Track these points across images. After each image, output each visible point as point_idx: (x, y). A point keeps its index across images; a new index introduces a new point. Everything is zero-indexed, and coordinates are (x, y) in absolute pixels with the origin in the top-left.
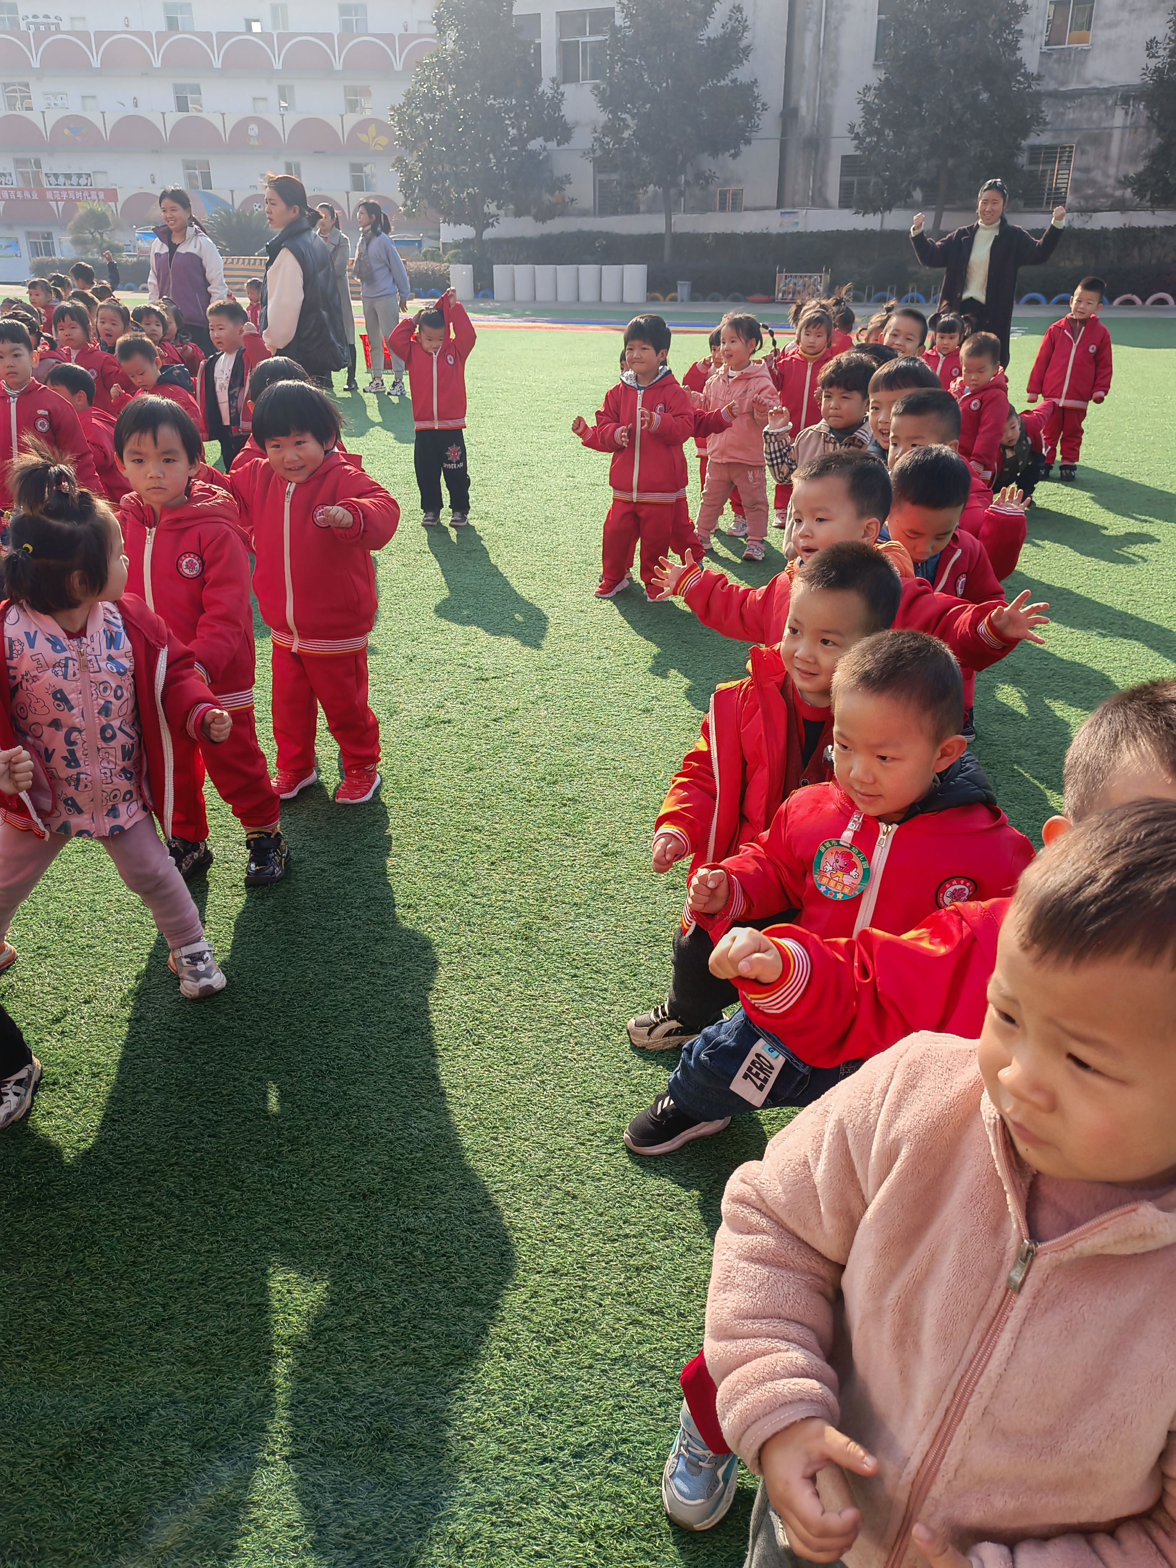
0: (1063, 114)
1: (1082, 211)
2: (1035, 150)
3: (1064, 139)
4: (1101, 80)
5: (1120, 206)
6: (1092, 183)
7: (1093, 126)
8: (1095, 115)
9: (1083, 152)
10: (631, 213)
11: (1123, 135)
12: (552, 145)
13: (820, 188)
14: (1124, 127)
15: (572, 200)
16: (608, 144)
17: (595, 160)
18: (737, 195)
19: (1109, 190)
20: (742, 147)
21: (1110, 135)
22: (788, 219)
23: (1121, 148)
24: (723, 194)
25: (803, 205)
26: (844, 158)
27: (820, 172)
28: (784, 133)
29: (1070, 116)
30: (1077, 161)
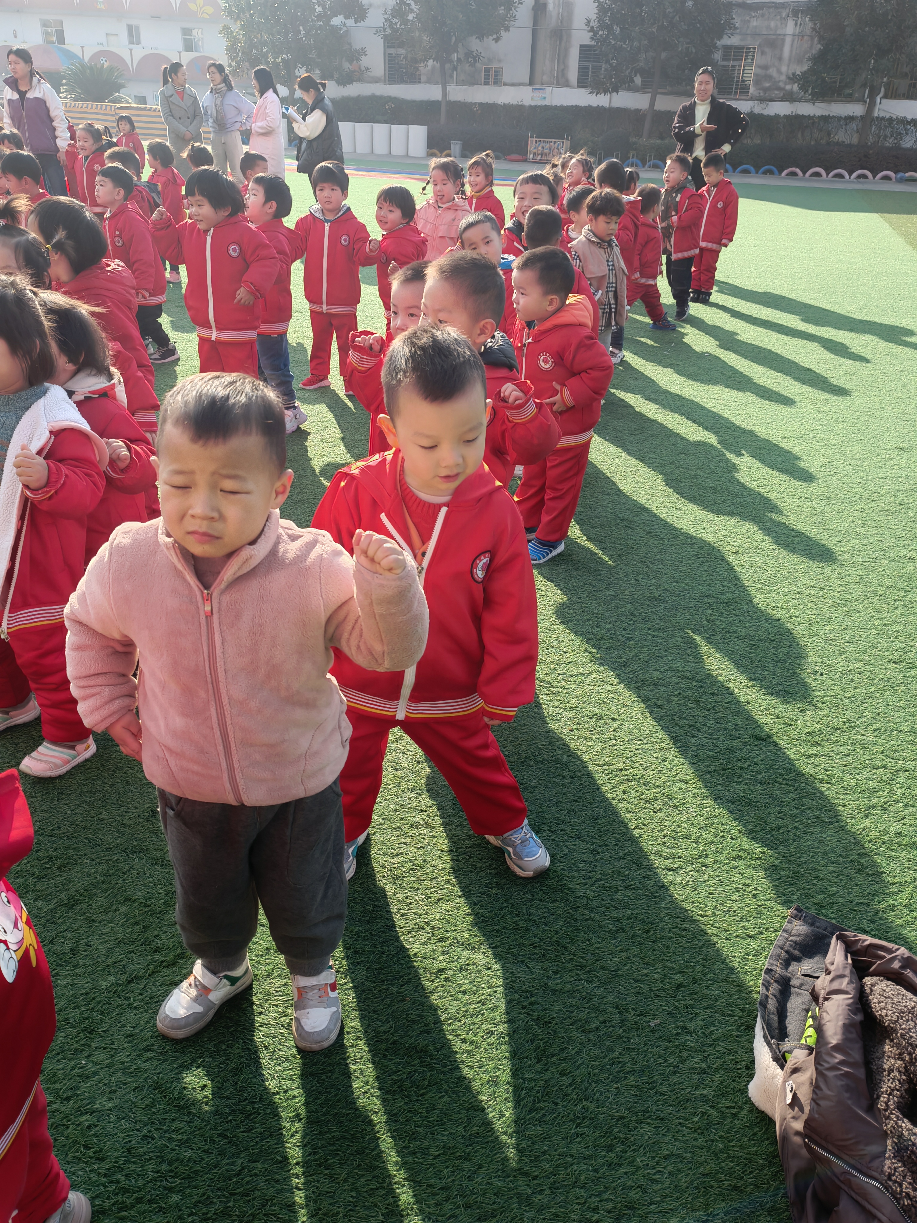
0: (749, 21)
1: (761, 100)
2: (727, 49)
3: (749, 42)
5: (789, 98)
6: (769, 78)
7: (771, 32)
8: (772, 24)
9: (763, 53)
10: (415, 82)
11: (793, 41)
12: (350, 22)
13: (563, 70)
14: (794, 35)
15: (367, 69)
16: (396, 24)
17: (385, 38)
18: (498, 72)
19: (781, 84)
20: (503, 33)
21: (783, 41)
22: (537, 94)
23: (791, 51)
24: (487, 71)
25: (550, 84)
26: (581, 46)
27: (562, 58)
28: (535, 23)
29: (754, 23)
30: (759, 60)
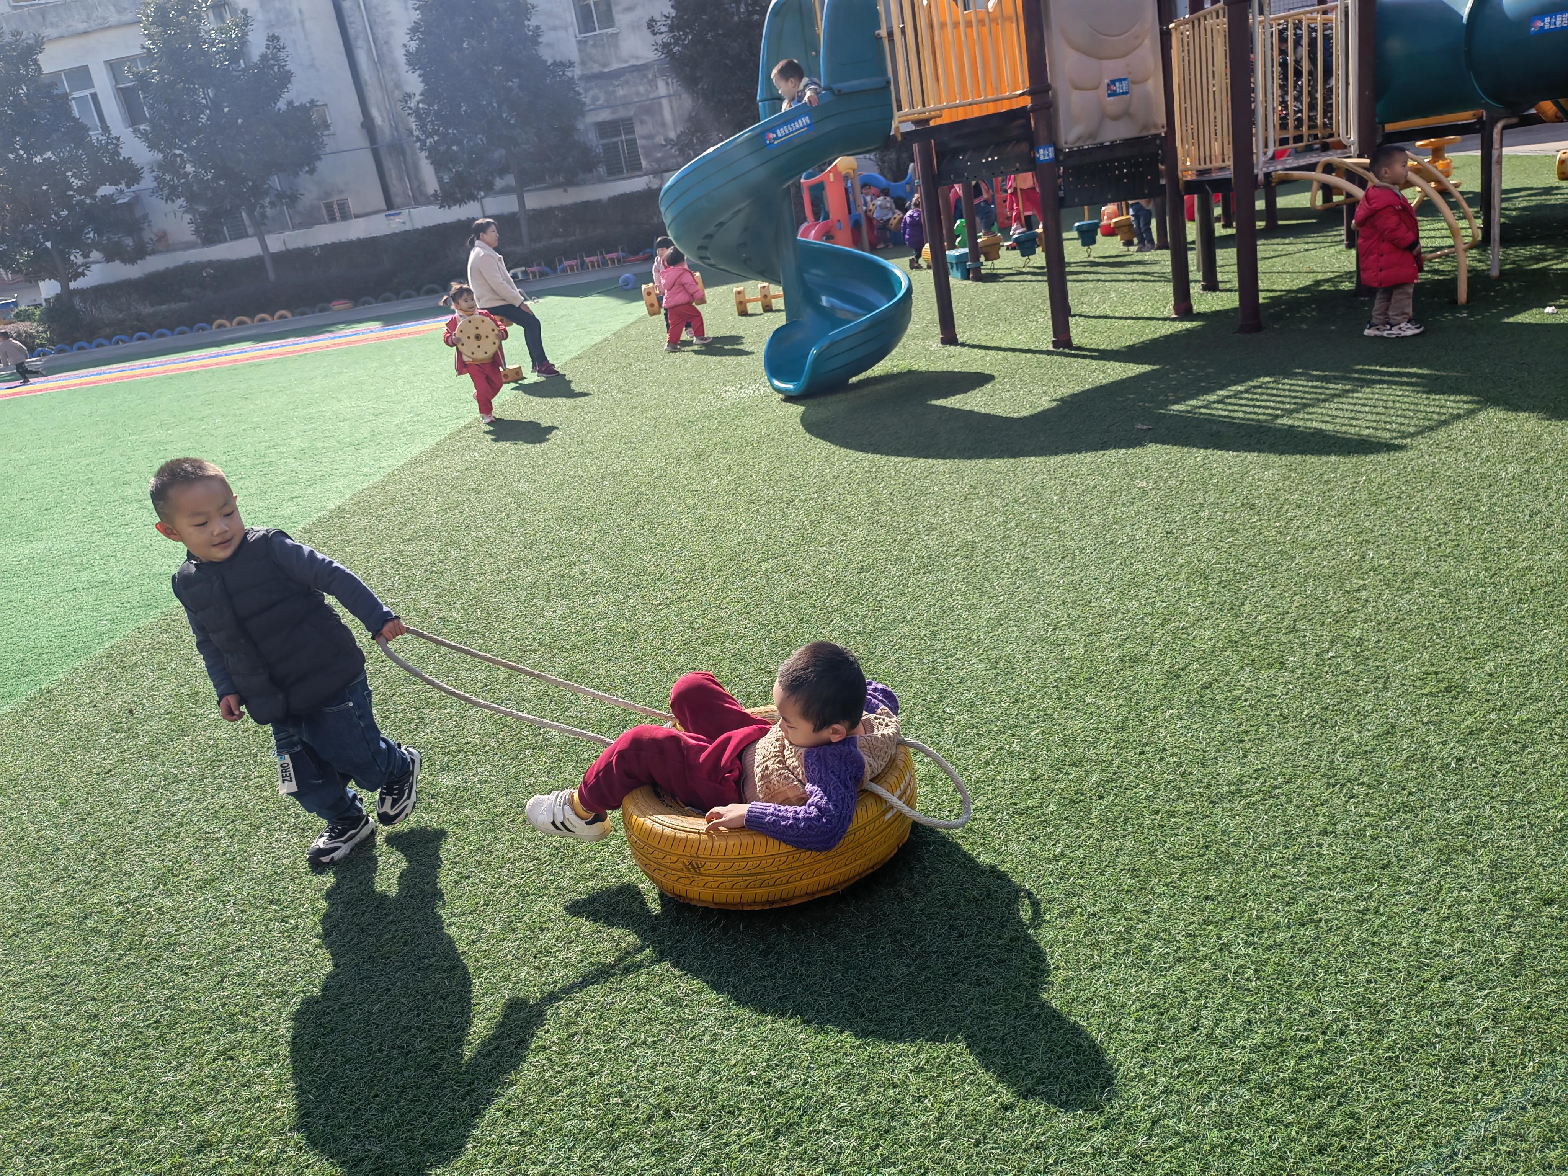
0: (614, 92)
1: (656, 172)
2: (599, 126)
3: (622, 113)
4: (637, 58)
6: (659, 147)
7: (643, 98)
8: (641, 89)
9: (642, 122)
11: (670, 102)
12: (122, 188)
13: (419, 187)
14: (669, 96)
15: (164, 236)
18: (342, 205)
20: (316, 163)
21: (660, 104)
22: (397, 220)
23: (673, 113)
24: (328, 206)
25: (406, 205)
28: (372, 141)
29: (621, 92)
30: (640, 130)
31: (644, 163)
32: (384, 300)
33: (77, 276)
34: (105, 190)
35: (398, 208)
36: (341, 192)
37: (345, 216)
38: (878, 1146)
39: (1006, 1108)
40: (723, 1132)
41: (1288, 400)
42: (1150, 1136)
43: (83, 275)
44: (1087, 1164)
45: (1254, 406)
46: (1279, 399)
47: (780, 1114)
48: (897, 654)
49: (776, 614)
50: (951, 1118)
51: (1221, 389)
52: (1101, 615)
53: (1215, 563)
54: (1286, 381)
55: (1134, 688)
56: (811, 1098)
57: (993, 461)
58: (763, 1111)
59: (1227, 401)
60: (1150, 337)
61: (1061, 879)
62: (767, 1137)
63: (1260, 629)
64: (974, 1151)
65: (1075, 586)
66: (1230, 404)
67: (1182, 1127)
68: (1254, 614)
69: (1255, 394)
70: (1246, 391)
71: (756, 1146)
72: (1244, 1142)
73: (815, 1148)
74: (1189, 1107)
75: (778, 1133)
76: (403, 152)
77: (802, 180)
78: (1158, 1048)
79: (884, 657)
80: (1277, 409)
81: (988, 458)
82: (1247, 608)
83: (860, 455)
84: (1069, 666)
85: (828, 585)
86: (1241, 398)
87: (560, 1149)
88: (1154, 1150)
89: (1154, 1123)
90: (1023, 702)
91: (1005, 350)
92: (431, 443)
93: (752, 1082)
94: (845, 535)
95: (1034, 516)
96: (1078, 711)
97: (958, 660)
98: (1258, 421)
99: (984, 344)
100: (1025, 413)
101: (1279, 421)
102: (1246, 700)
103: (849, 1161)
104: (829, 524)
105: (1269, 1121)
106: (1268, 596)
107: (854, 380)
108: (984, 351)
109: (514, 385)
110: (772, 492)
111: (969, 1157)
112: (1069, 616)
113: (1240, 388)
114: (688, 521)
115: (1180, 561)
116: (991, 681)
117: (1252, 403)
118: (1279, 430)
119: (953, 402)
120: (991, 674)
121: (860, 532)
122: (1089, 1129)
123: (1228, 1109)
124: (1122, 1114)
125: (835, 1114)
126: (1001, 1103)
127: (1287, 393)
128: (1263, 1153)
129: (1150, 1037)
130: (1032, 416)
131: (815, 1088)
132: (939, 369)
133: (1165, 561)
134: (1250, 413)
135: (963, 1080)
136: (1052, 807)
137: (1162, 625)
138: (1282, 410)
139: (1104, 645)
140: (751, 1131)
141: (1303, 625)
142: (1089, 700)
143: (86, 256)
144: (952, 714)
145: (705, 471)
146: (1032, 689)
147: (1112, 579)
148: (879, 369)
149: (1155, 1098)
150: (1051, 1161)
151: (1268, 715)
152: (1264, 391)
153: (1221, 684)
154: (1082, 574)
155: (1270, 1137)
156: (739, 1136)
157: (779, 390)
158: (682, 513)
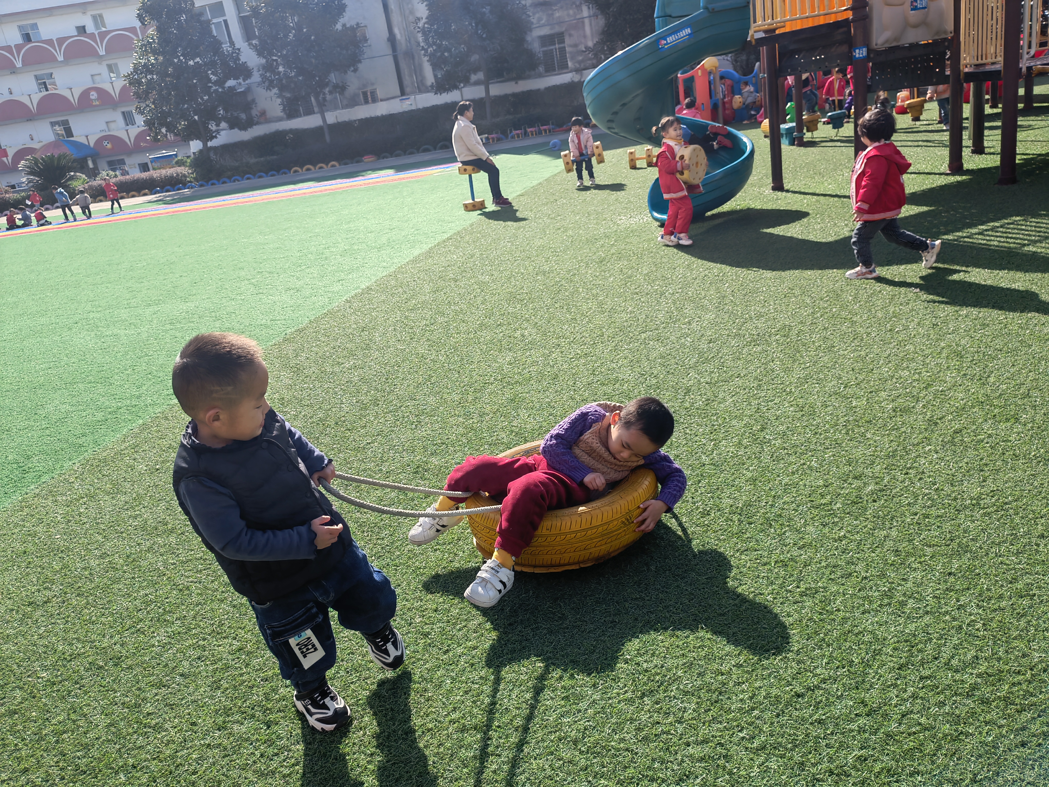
0: (552, 14)
1: (578, 70)
2: (541, 39)
3: (557, 29)
6: (581, 53)
7: (572, 18)
8: (571, 12)
9: (570, 35)
11: (590, 21)
13: (422, 81)
14: (590, 17)
15: (264, 113)
18: (373, 93)
20: (358, 65)
21: (583, 23)
22: (407, 102)
23: (591, 29)
24: (364, 94)
25: (413, 93)
27: (417, 71)
28: (393, 50)
29: (557, 15)
30: (568, 41)
31: (570, 64)
32: (397, 156)
33: (212, 138)
34: (231, 83)
35: (408, 95)
36: (373, 84)
37: (375, 100)
38: (710, 710)
39: (799, 696)
40: (608, 691)
41: (1034, 233)
42: (900, 724)
43: (216, 137)
44: (854, 737)
45: (1007, 237)
46: (1027, 233)
47: (646, 684)
48: (733, 398)
49: (651, 368)
50: (760, 698)
51: (982, 225)
52: (880, 379)
53: (969, 347)
54: (1033, 220)
55: (903, 430)
56: (666, 676)
57: (806, 272)
58: (634, 681)
59: (985, 233)
60: (929, 187)
61: (843, 552)
62: (636, 697)
63: (1001, 395)
64: (776, 720)
65: (863, 359)
66: (988, 235)
67: (923, 720)
68: (998, 384)
69: (1009, 228)
70: (1002, 226)
71: (630, 701)
72: (967, 735)
73: (668, 706)
74: (929, 708)
75: (643, 695)
76: (413, 58)
77: (679, 75)
78: (909, 668)
79: (724, 399)
80: (1025, 240)
81: (802, 269)
82: (992, 379)
83: (712, 265)
84: (855, 412)
85: (687, 350)
86: (997, 232)
87: (504, 690)
88: (903, 733)
89: (903, 716)
90: (821, 434)
91: (818, 195)
92: (426, 247)
93: (628, 663)
94: (699, 317)
95: (834, 310)
96: (860, 442)
97: (776, 404)
98: (1009, 248)
99: (803, 191)
100: (830, 239)
101: (1026, 248)
102: (987, 443)
103: (690, 717)
104: (689, 310)
105: (987, 723)
106: (1009, 372)
107: (709, 213)
108: (802, 196)
109: (479, 212)
110: (650, 287)
111: (772, 723)
112: (856, 378)
113: (997, 224)
114: (593, 305)
115: (942, 344)
116: (799, 419)
117: (1005, 235)
118: (1025, 255)
119: (779, 231)
120: (799, 415)
121: (711, 316)
122: (856, 715)
123: (957, 712)
124: (880, 708)
125: (681, 687)
126: (795, 692)
127: (1033, 229)
128: (981, 742)
129: (903, 661)
130: (836, 242)
131: (669, 670)
132: (770, 208)
133: (931, 344)
134: (1004, 242)
135: (770, 675)
136: (838, 505)
137: (926, 388)
138: (1028, 240)
139: (881, 399)
140: (626, 692)
141: (1035, 393)
142: (869, 435)
143: (218, 125)
144: (770, 439)
145: (605, 272)
146: (827, 426)
147: (889, 355)
148: (726, 207)
149: (906, 700)
150: (828, 732)
151: (1004, 454)
152: (1015, 227)
153: (969, 431)
154: (867, 351)
155: (987, 733)
156: (618, 694)
157: (656, 219)
158: (589, 299)
